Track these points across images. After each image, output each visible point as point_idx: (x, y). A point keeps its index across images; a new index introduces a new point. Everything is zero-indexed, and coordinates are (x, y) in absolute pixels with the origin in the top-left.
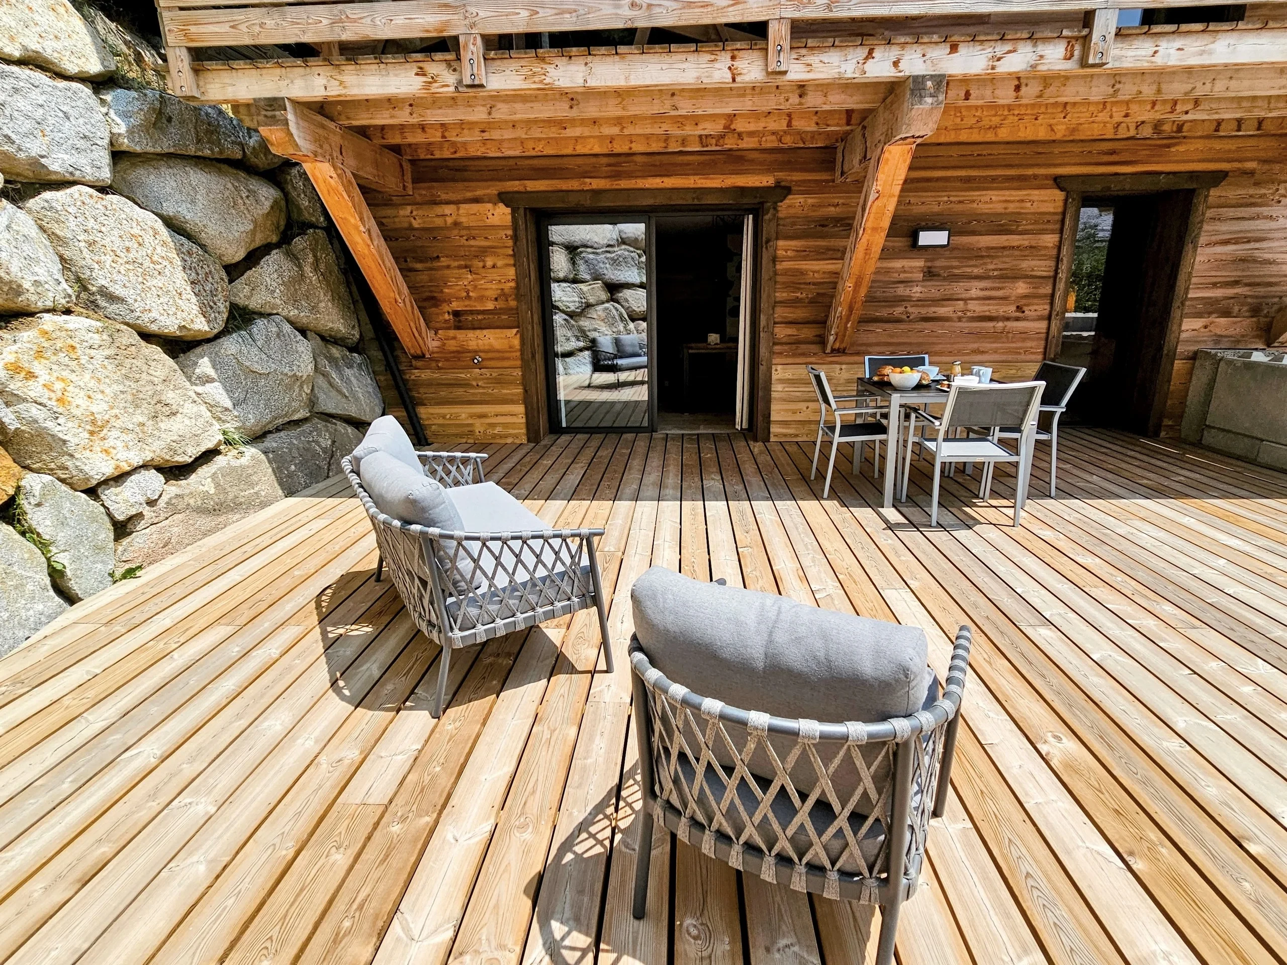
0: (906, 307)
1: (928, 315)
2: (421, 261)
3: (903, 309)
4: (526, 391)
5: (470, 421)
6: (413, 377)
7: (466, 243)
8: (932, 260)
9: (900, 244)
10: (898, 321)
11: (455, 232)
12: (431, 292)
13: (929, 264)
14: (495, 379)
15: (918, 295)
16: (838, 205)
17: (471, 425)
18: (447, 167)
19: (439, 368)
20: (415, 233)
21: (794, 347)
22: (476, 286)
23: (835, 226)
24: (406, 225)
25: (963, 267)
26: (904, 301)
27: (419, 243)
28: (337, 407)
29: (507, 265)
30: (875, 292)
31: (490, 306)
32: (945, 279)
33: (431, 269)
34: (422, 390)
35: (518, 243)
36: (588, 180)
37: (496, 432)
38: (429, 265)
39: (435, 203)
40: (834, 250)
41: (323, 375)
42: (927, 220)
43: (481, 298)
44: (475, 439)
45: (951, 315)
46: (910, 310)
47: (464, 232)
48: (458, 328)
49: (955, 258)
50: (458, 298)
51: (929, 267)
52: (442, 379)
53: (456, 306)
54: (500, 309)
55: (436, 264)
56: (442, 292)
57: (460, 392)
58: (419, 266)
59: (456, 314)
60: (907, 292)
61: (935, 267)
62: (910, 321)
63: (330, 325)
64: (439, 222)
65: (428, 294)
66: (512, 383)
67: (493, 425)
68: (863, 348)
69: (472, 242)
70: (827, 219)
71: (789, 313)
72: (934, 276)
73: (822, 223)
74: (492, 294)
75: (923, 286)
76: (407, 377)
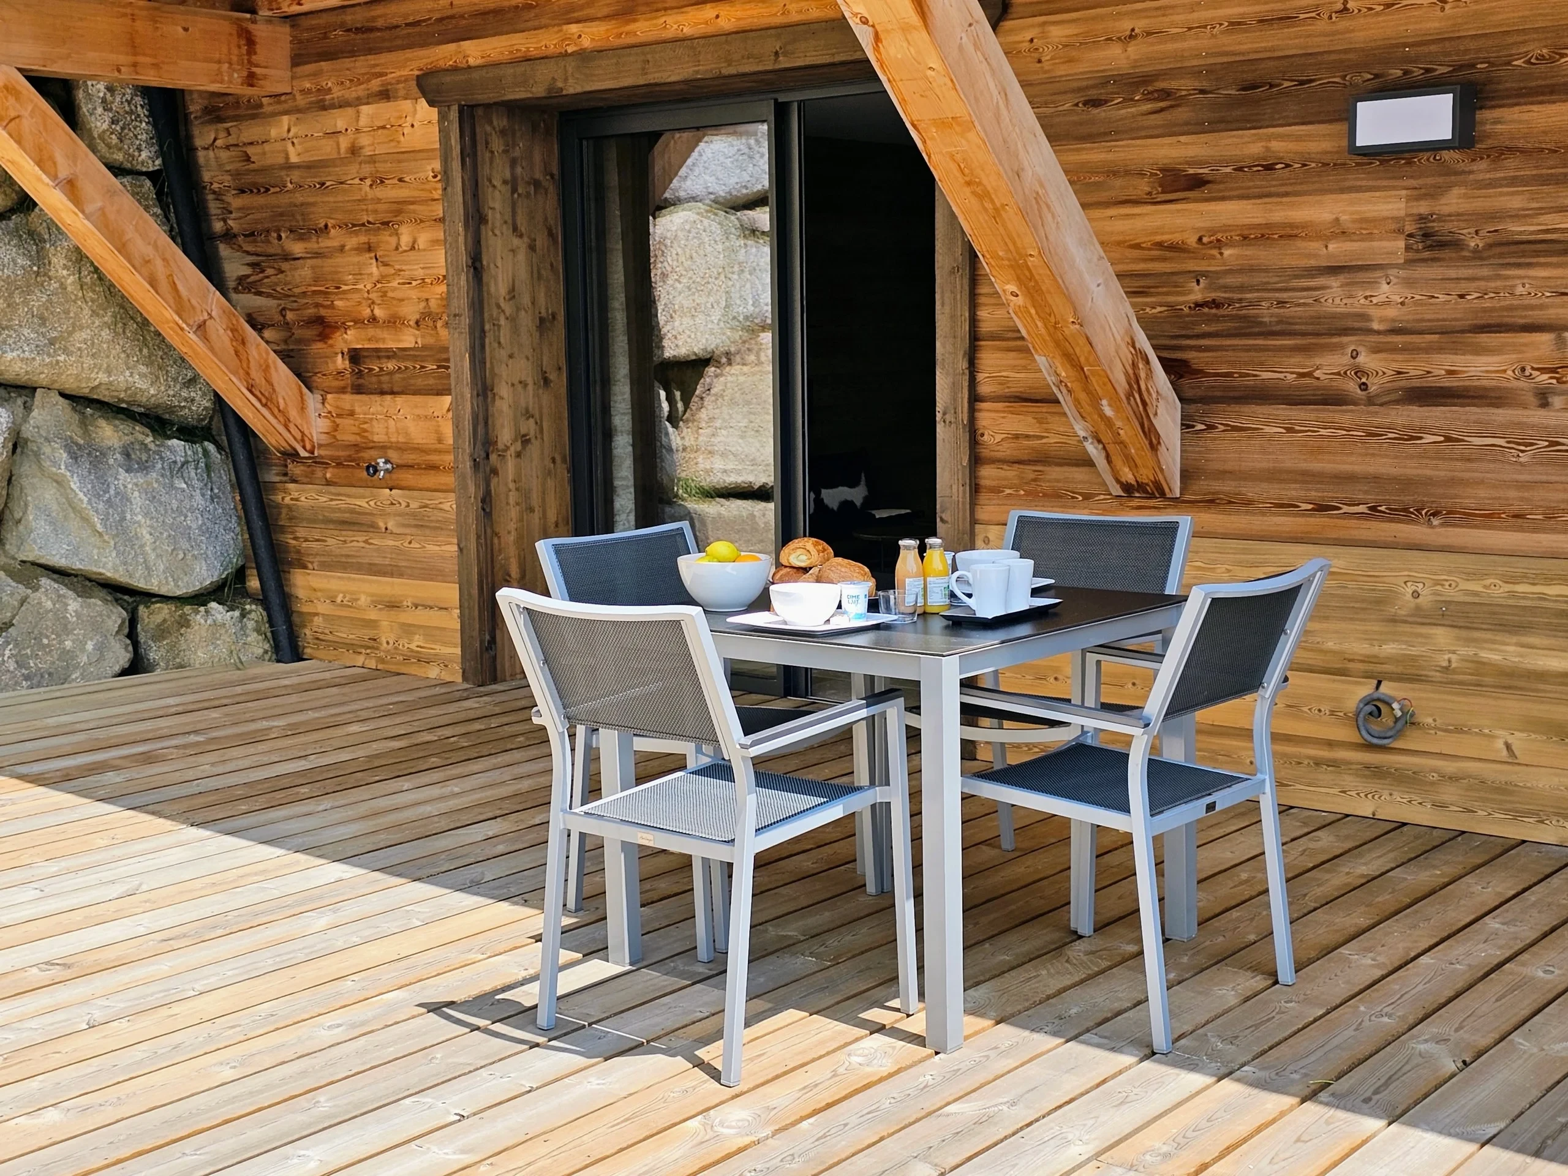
0: (1355, 355)
1: (1430, 382)
2: (302, 238)
3: (1346, 359)
4: (461, 550)
5: (373, 615)
6: (287, 500)
7: (371, 193)
8: (1434, 193)
9: (1326, 145)
10: (1333, 399)
11: (353, 170)
12: (317, 305)
13: (1423, 208)
14: (414, 515)
15: (1391, 312)
16: (1132, 36)
17: (372, 624)
18: (342, 25)
19: (329, 483)
20: (296, 175)
21: (1029, 471)
22: (384, 294)
23: (1129, 100)
24: (281, 160)
25: (1541, 211)
26: (1346, 331)
27: (299, 198)
28: (76, 551)
29: (435, 242)
30: (1252, 304)
31: (408, 339)
32: (1478, 255)
33: (317, 255)
34: (301, 532)
35: (449, 189)
36: (574, 28)
37: (413, 646)
38: (312, 245)
39: (323, 107)
40: (1127, 173)
41: (57, 482)
42: (1408, 60)
43: (394, 322)
44: (381, 660)
45: (1510, 380)
46: (1365, 359)
47: (367, 169)
48: (358, 390)
49: (1513, 181)
50: (358, 322)
51: (1422, 218)
52: (334, 510)
53: (352, 338)
54: (424, 348)
55: (325, 243)
56: (332, 306)
57: (356, 541)
58: (297, 248)
59: (355, 356)
60: (1358, 303)
61: (1441, 218)
62: (1370, 401)
63: (102, 377)
64: (326, 149)
65: (311, 311)
66: (438, 528)
67: (408, 630)
68: (1227, 487)
69: (380, 192)
70: (1105, 82)
71: (1013, 368)
72: (1442, 245)
73: (1093, 93)
74: (411, 312)
75: (1409, 283)
76: (278, 498)
